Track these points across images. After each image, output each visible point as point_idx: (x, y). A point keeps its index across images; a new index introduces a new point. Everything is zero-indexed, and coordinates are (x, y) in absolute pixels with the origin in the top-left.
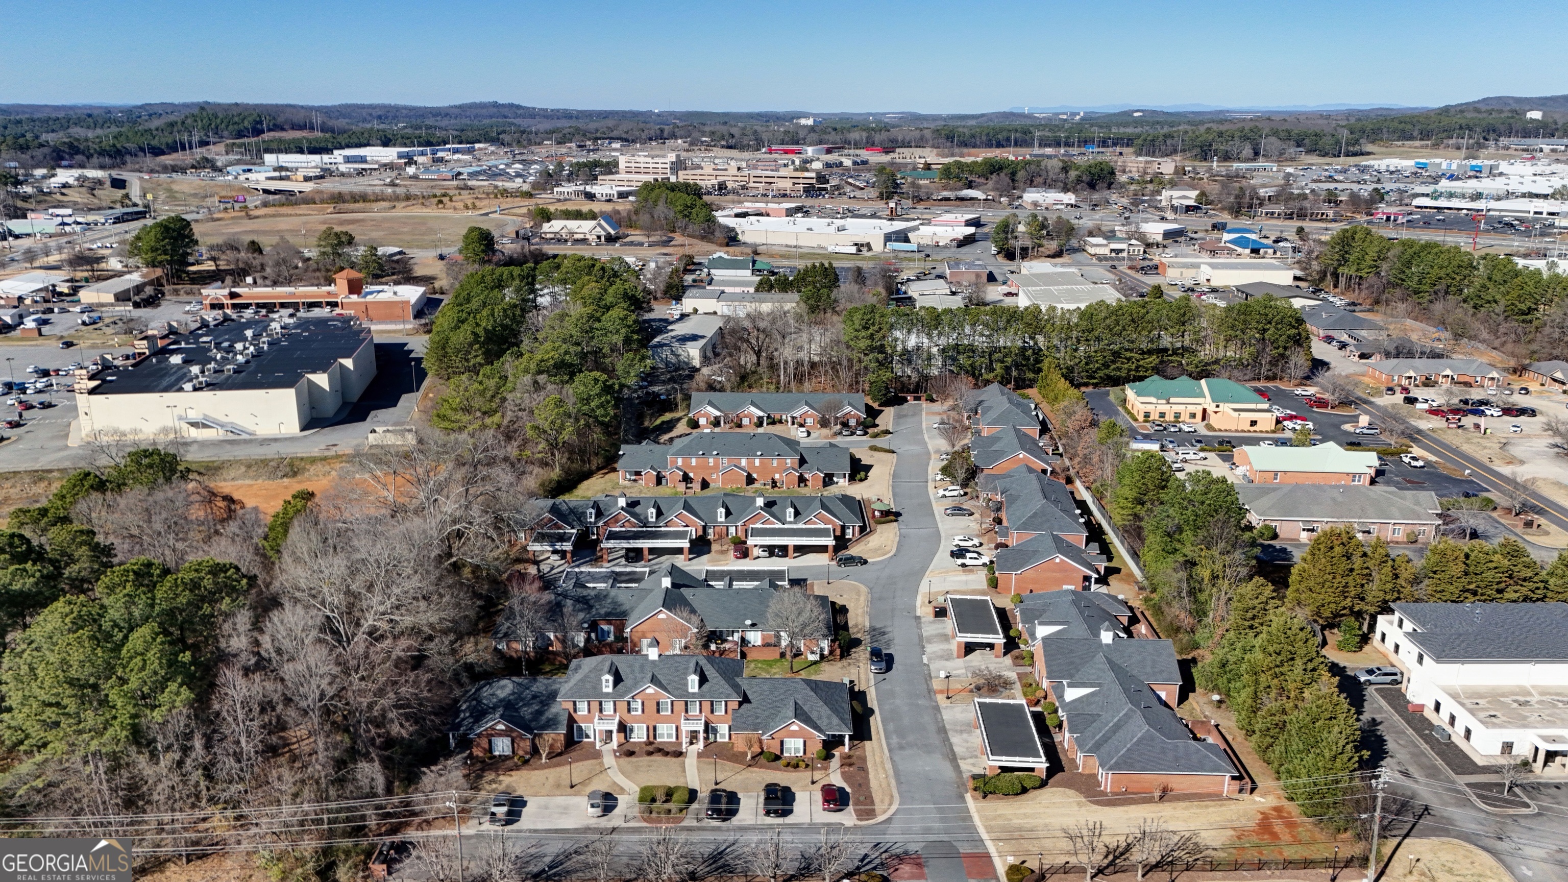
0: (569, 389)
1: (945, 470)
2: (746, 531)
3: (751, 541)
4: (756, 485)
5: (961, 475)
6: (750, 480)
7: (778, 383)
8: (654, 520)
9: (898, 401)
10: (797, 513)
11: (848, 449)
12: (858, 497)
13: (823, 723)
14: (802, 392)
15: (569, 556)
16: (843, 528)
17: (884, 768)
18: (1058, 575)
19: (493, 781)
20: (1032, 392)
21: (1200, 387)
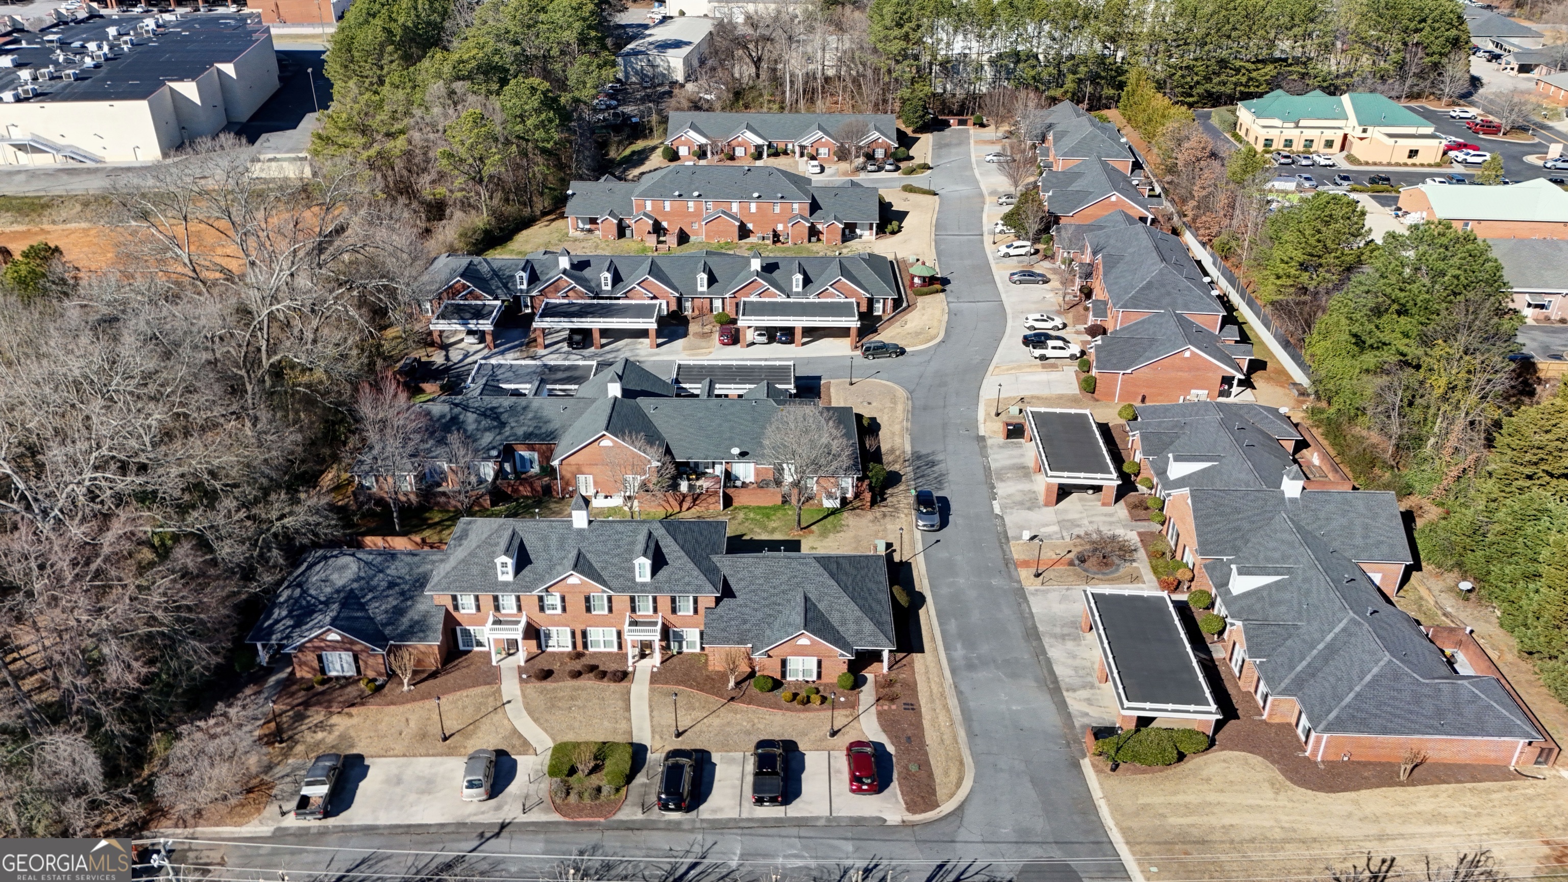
0: (495, 102)
1: (1009, 219)
2: (737, 305)
3: (742, 322)
4: (752, 239)
5: (1033, 226)
6: (744, 232)
7: (783, 102)
8: (609, 288)
9: (938, 125)
10: (807, 281)
11: (876, 189)
12: (890, 257)
13: (848, 631)
14: (814, 112)
15: (489, 338)
16: (871, 302)
17: (946, 707)
18: (1185, 375)
19: (320, 726)
20: (1113, 114)
21: (1341, 104)
